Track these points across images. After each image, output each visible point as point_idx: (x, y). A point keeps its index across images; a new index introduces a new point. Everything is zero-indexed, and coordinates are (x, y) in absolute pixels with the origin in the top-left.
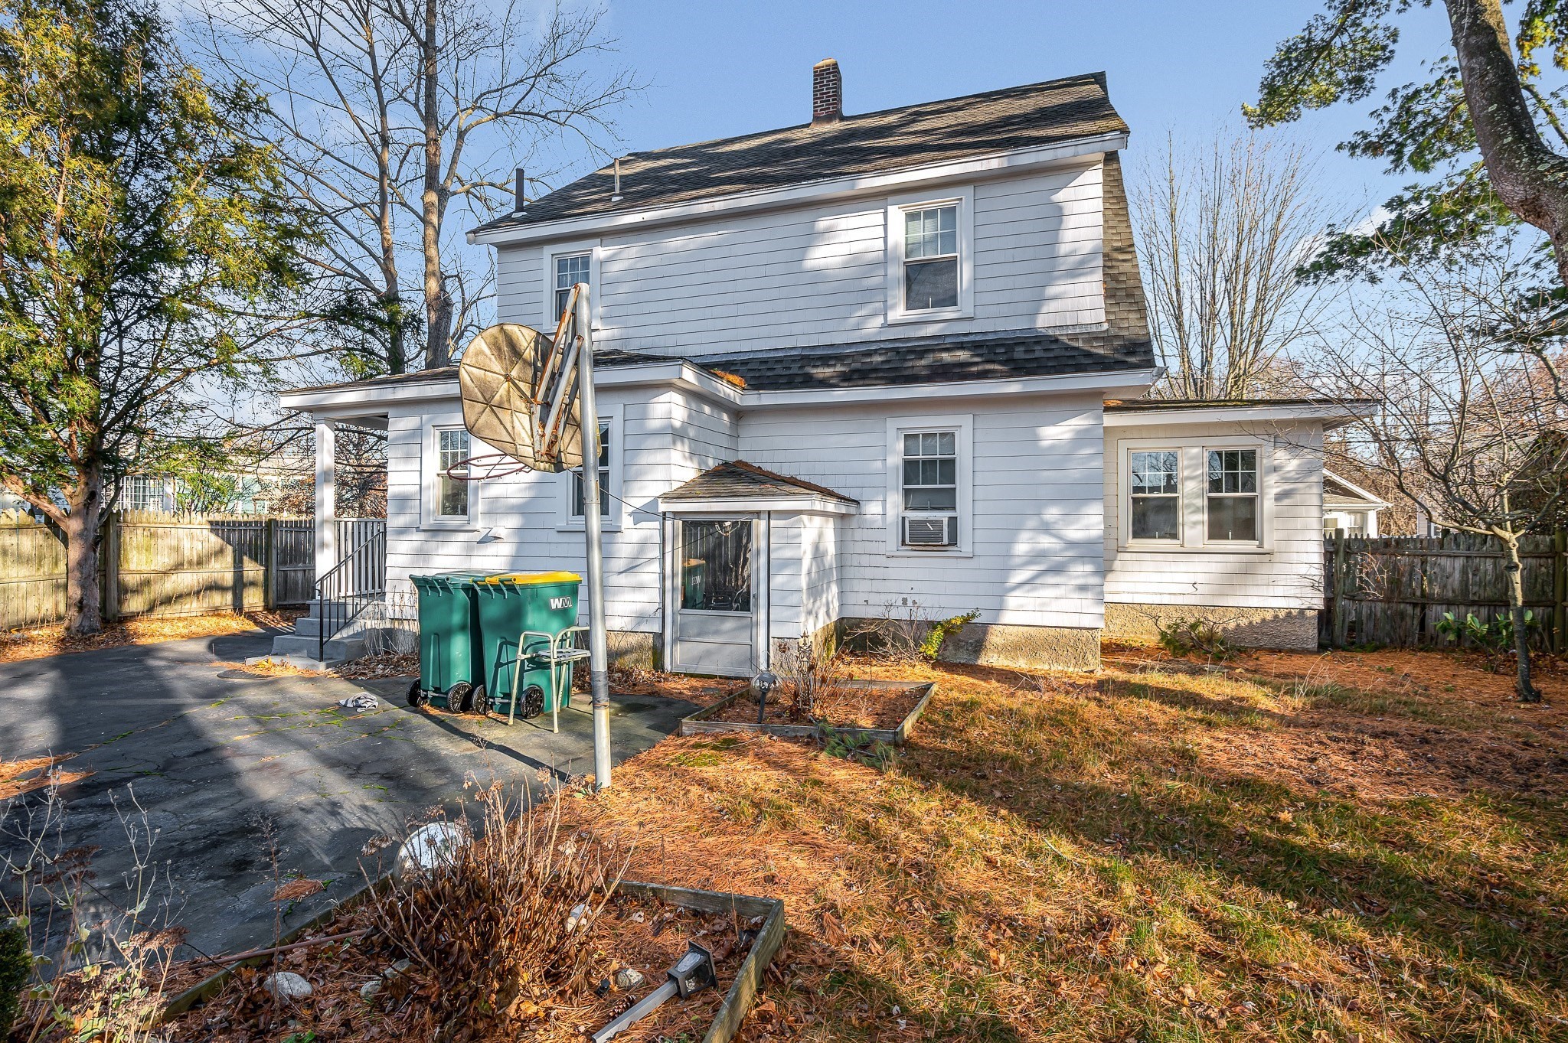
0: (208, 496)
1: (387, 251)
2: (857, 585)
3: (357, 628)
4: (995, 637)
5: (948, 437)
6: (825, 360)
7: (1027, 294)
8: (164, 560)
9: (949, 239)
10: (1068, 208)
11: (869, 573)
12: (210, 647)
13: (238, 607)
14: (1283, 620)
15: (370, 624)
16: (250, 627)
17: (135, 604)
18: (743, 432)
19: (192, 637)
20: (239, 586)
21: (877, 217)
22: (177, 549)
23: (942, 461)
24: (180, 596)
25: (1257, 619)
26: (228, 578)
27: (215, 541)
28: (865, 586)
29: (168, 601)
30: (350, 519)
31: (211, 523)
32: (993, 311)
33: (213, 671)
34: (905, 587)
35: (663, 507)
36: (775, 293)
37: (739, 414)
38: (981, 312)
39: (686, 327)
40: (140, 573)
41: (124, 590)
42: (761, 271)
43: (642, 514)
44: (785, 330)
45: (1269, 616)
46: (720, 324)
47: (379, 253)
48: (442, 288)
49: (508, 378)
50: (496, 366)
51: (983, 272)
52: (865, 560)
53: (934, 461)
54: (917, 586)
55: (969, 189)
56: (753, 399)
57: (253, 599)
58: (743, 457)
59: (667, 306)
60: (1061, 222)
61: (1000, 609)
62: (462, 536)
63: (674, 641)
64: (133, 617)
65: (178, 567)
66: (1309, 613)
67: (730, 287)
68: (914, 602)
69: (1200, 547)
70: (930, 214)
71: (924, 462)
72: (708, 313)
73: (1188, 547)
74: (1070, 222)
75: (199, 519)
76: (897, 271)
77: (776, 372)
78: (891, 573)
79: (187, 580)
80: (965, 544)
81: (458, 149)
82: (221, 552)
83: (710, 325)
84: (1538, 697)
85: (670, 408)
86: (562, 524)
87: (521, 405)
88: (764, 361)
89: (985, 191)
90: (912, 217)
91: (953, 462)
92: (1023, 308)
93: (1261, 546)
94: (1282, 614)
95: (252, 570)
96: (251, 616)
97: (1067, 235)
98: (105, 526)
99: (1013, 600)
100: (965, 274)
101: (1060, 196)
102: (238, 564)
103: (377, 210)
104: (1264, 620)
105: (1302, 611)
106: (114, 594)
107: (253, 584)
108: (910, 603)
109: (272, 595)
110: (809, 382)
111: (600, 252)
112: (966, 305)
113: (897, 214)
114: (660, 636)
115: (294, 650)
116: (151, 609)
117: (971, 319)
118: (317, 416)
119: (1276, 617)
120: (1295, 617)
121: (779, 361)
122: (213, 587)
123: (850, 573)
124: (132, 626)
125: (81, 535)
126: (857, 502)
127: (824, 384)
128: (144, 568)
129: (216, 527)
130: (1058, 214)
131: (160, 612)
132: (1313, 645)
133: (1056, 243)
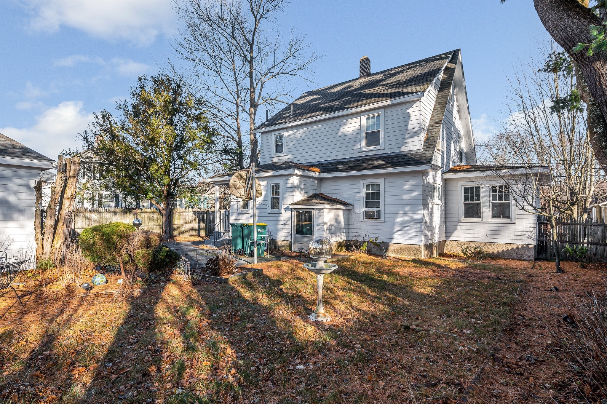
0: (192, 204)
1: (239, 129)
2: (353, 231)
3: (223, 238)
4: (391, 248)
5: (378, 185)
6: (342, 163)
7: (400, 141)
8: (182, 222)
9: (378, 124)
10: (412, 114)
11: (356, 227)
12: (192, 243)
13: (199, 235)
14: (521, 248)
15: (226, 237)
16: (201, 240)
17: (176, 233)
18: (323, 185)
19: (188, 241)
20: (199, 230)
21: (358, 120)
22: (185, 219)
23: (376, 193)
24: (186, 232)
25: (510, 248)
26: (196, 227)
27: (194, 216)
28: (355, 231)
29: (183, 232)
30: (223, 211)
31: (193, 211)
32: (390, 146)
33: (193, 247)
34: (366, 231)
35: (291, 207)
36: (330, 143)
37: (321, 180)
38: (387, 147)
39: (308, 154)
40: (177, 224)
41: (174, 229)
42: (327, 137)
43: (287, 209)
44: (333, 154)
45: (515, 247)
46: (316, 153)
47: (236, 129)
48: (255, 137)
49: (240, 183)
50: (237, 180)
51: (387, 135)
52: (355, 223)
53: (374, 193)
54: (370, 231)
55: (384, 110)
56: (323, 175)
57: (203, 233)
58: (322, 192)
59: (303, 148)
60: (409, 118)
61: (392, 238)
62: (247, 215)
63: (294, 243)
64: (175, 236)
65: (185, 223)
66: (530, 246)
67: (319, 142)
68: (368, 236)
69: (489, 221)
70: (373, 118)
71: (372, 193)
72: (313, 150)
73: (484, 220)
74: (412, 118)
75: (190, 210)
76: (364, 135)
77: (329, 167)
78: (362, 227)
79: (187, 227)
80: (382, 219)
81: (261, 90)
82: (195, 220)
83: (314, 153)
84: (563, 271)
85: (295, 180)
86: (269, 212)
87: (243, 187)
88: (327, 164)
89: (387, 110)
90: (368, 119)
91: (379, 193)
92: (398, 145)
93: (511, 221)
94: (520, 246)
95: (202, 225)
96: (202, 238)
97: (411, 122)
98: (170, 212)
99: (396, 236)
100: (382, 135)
101: (408, 111)
102: (199, 223)
103: (236, 116)
104: (513, 248)
105: (527, 245)
106: (172, 230)
107: (202, 229)
108: (367, 236)
109: (207, 232)
110: (337, 170)
111: (286, 134)
112: (382, 146)
113: (364, 119)
114: (291, 242)
115: (209, 244)
116: (179, 234)
117: (384, 149)
118: (216, 184)
119: (517, 247)
120: (525, 248)
121: (331, 163)
122: (193, 229)
123: (351, 227)
124: (175, 238)
125: (165, 215)
126: (353, 205)
127: (341, 171)
128: (178, 223)
129: (194, 213)
130: (408, 116)
131: (181, 235)
132: (533, 258)
133: (408, 125)
